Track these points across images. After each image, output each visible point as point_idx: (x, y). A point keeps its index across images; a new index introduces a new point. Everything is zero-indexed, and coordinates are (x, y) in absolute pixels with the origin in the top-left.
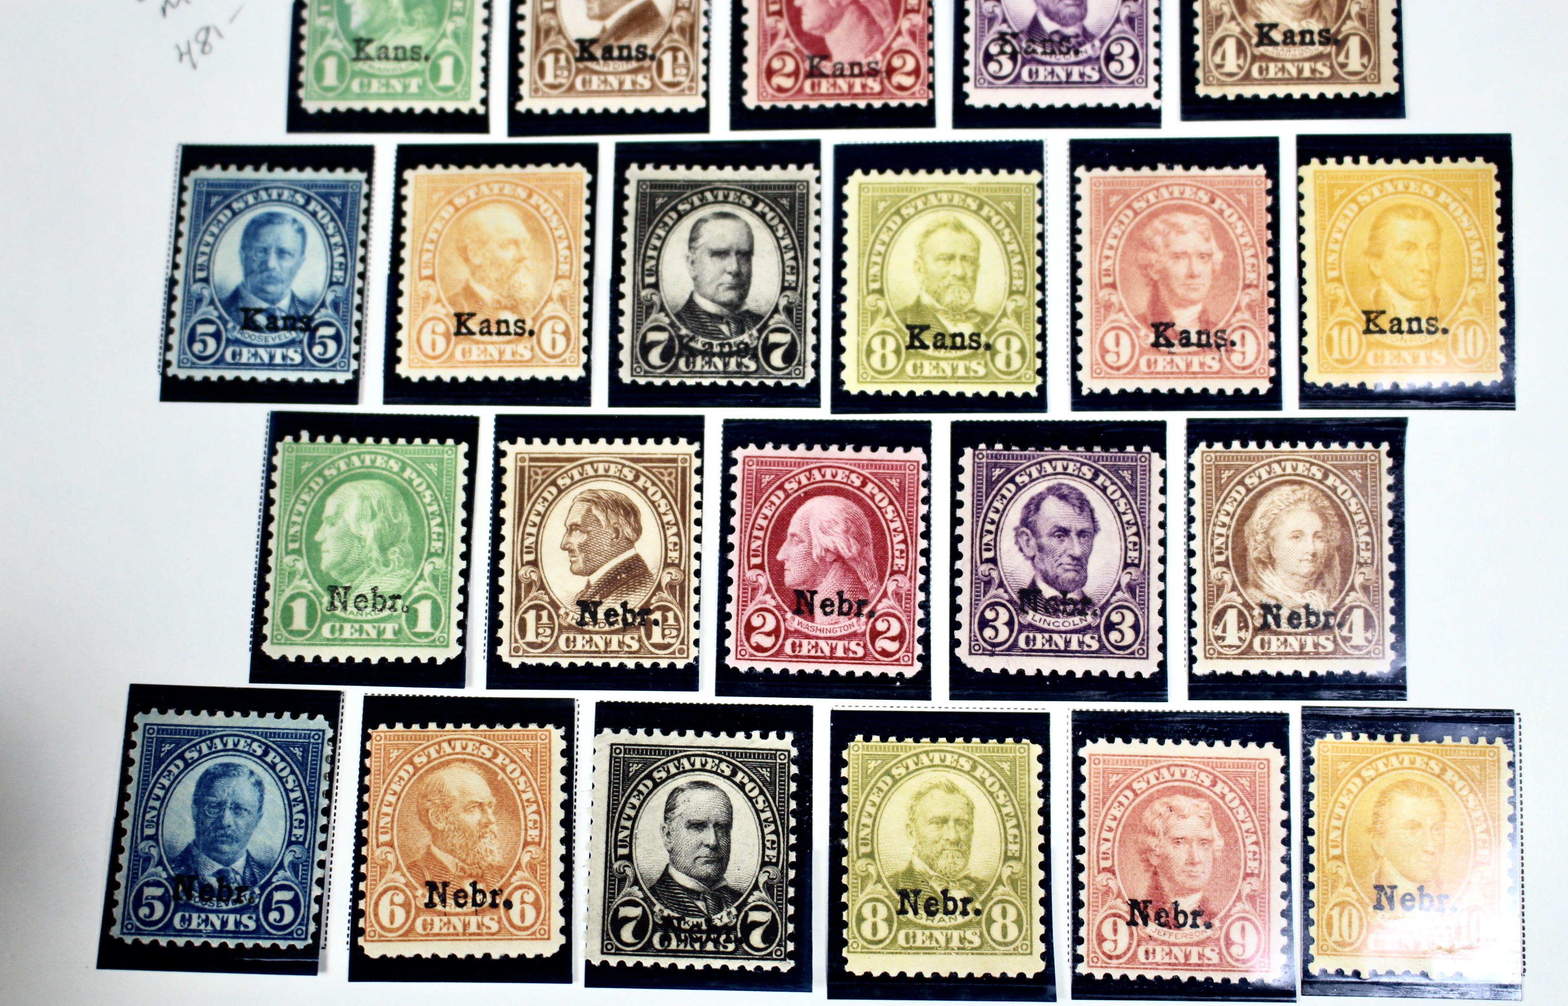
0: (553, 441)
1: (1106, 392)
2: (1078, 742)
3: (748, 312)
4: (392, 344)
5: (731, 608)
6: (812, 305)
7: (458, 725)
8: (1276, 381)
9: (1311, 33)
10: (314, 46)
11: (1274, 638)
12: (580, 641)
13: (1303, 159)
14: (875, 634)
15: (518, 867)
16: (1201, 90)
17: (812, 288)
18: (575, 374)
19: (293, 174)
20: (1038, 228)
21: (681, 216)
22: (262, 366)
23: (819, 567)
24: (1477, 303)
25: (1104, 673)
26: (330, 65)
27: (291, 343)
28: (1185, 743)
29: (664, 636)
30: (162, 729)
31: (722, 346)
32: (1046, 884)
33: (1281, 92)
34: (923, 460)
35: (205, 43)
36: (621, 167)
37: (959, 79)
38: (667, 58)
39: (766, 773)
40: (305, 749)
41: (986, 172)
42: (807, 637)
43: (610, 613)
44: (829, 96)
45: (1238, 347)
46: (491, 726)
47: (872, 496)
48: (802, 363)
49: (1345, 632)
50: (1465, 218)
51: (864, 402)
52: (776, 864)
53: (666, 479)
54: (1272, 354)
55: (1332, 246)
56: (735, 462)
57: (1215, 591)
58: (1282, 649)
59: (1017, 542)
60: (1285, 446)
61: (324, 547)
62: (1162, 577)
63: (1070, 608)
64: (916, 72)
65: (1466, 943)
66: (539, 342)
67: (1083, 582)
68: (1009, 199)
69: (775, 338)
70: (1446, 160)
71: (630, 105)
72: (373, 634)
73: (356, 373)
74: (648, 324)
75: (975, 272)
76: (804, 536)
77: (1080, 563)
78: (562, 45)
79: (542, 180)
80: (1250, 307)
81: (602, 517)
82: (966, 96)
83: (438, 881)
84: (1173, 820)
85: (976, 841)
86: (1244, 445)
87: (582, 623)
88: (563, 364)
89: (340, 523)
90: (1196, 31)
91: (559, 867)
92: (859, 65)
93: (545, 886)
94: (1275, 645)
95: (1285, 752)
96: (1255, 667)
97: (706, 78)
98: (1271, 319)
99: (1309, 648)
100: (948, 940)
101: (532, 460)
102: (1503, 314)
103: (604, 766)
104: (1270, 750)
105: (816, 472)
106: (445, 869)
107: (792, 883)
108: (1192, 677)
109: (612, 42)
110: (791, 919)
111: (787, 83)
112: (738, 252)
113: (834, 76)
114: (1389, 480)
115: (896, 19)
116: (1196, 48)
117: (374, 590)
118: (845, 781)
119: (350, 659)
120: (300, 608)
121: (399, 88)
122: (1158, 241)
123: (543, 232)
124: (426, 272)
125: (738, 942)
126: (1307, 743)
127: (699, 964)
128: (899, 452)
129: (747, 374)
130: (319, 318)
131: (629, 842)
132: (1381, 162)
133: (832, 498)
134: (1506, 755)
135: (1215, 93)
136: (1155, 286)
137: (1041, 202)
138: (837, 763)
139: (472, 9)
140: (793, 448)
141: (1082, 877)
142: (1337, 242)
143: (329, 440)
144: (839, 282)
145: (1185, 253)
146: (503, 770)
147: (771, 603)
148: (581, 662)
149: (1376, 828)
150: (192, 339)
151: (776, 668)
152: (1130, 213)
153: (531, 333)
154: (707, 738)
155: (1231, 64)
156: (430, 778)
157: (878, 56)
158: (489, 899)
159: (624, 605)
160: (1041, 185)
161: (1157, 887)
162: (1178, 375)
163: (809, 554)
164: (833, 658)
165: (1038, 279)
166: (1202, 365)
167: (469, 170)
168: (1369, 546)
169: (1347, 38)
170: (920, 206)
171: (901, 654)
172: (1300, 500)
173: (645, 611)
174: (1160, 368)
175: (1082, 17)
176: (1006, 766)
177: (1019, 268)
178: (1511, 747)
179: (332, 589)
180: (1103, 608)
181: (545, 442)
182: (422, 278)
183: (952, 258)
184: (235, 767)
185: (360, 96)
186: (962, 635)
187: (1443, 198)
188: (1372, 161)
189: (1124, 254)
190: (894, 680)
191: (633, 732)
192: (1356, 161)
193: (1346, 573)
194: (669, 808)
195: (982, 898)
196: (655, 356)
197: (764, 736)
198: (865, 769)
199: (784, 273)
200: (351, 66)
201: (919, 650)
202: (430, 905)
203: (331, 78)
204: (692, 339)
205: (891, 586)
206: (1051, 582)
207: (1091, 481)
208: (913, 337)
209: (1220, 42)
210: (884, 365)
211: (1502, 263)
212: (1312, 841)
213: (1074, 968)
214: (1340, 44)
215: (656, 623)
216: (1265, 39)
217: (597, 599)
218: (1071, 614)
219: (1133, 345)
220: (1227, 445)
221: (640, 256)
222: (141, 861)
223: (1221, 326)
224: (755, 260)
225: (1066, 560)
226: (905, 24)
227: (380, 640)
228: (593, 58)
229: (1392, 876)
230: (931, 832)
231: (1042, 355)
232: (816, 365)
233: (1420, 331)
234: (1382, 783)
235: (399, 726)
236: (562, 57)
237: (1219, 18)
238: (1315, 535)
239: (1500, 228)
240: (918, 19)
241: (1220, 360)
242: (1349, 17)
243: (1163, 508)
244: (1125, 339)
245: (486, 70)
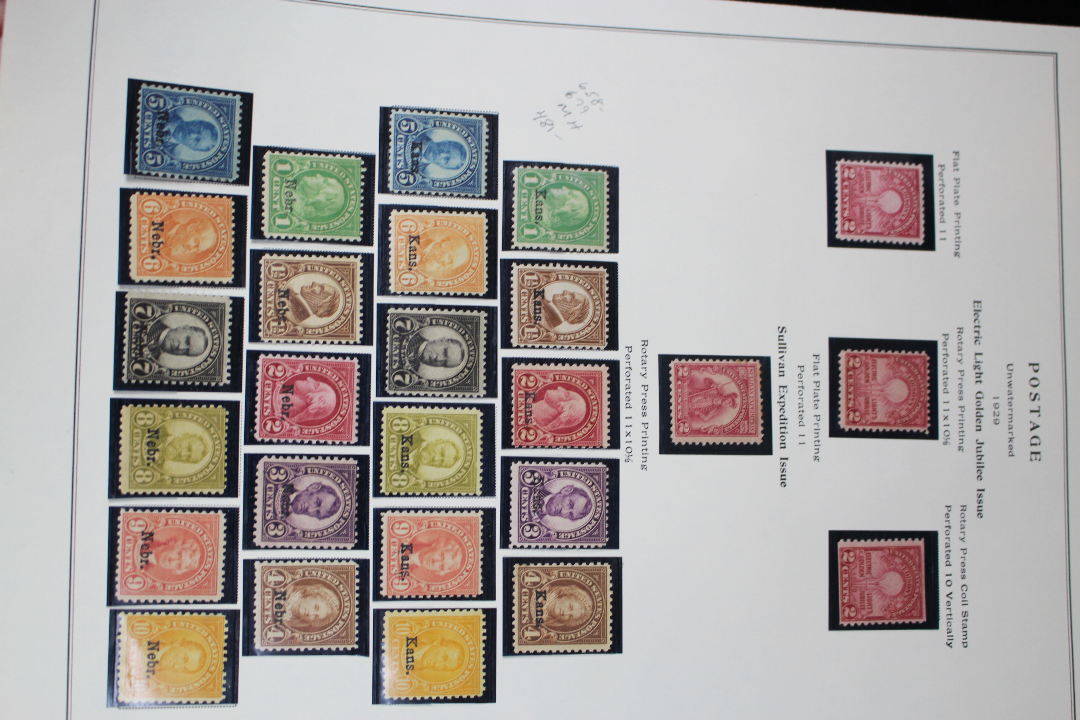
0: (362, 279)
1: (382, 523)
2: (225, 510)
3: (419, 365)
4: (406, 208)
5: (286, 357)
6: (422, 393)
7: (234, 236)
8: (386, 599)
9: (542, 615)
10: (543, 173)
11: (271, 597)
12: (271, 290)
13: (485, 611)
14: (274, 421)
15: (170, 262)
16: (516, 566)
17: (430, 394)
18: (392, 289)
19: (484, 164)
20: (456, 494)
21: (463, 336)
22: (396, 152)
23: (304, 395)
24: (420, 687)
25: (255, 522)
26: (534, 180)
27: (406, 164)
28: (224, 558)
29: (274, 327)
30: (233, 107)
31: (404, 353)
32: (161, 495)
33: (515, 601)
34: (352, 442)
35: (546, 124)
36: (486, 309)
37: (523, 459)
38: (535, 330)
39: (212, 371)
40: (224, 170)
41: (481, 471)
42: (273, 390)
43: (284, 304)
44: (517, 401)
45: (401, 582)
46: (233, 251)
47: (335, 419)
48: (396, 389)
49: (273, 629)
50: (458, 682)
51: (379, 416)
52: (170, 375)
53: (344, 328)
54: (398, 597)
55: (446, 624)
56: (352, 359)
57: (292, 571)
58: (266, 601)
59: (314, 483)
60: (357, 603)
61: (314, 178)
62: (298, 548)
63: (285, 507)
64: (527, 440)
65: (133, 682)
66: (406, 273)
67: (297, 512)
68: (469, 481)
69: (407, 377)
70: (484, 674)
71: (514, 313)
72: (275, 199)
73: (393, 193)
74: (414, 321)
75: (436, 466)
76: (318, 389)
77: (305, 511)
78: (542, 283)
79: (480, 274)
80: (419, 587)
81: (327, 300)
82: (516, 463)
83: (164, 227)
84: (189, 552)
85: (181, 465)
86: (358, 584)
87: (280, 291)
88: (396, 283)
89: (325, 185)
90: (543, 564)
91: (170, 280)
92: (531, 415)
93: (160, 274)
94: (268, 598)
95: (219, 602)
96: (258, 589)
97: (526, 347)
98: (413, 596)
99: (266, 613)
100: (136, 451)
101: (353, 270)
102: (415, 699)
103: (215, 300)
104: (220, 595)
105: (346, 395)
106: (170, 230)
107: (162, 383)
108: (253, 561)
109: (543, 305)
110: (146, 382)
111: (523, 383)
112: (446, 361)
113: (526, 404)
114: (341, 648)
115: (551, 431)
116: (536, 564)
117: (295, 200)
118: (208, 406)
119: (263, 189)
120: (287, 167)
121: (523, 211)
122: (449, 547)
123: (456, 274)
124: (438, 223)
125: (136, 358)
126: (224, 612)
127: (126, 341)
128: (355, 431)
129: (391, 365)
130: (417, 176)
131: (180, 311)
132: (484, 645)
133: (335, 402)
134: (217, 700)
135: (515, 572)
136: (429, 545)
137: (467, 495)
138: (216, 403)
139: (559, 243)
140: (358, 385)
141: (164, 512)
142: (448, 625)
143: (362, 180)
144: (433, 405)
145: (443, 559)
146: (213, 256)
147: (288, 374)
148: (262, 290)
149: (186, 643)
150: (408, 120)
151: (259, 377)
152: (462, 534)
153: (410, 269)
154: (228, 346)
155: (528, 579)
156: (210, 225)
157: (535, 424)
158: (156, 249)
159: (287, 310)
160: (475, 495)
161: (159, 544)
162: (389, 555)
163: (310, 391)
164: (263, 402)
165: (433, 494)
166: (394, 566)
167: (486, 241)
168: (312, 640)
169: (539, 630)
170: (466, 442)
171: (265, 432)
172: (332, 609)
173: (285, 319)
174: (392, 547)
175: (550, 514)
176: (214, 478)
177: (438, 485)
178: (221, 703)
179: (295, 182)
180: (285, 521)
181: (361, 275)
182: (435, 221)
183: (443, 455)
184: (216, 139)
185: (519, 193)
186: (273, 459)
187: (467, 672)
188: (484, 641)
189: (444, 532)
190: (253, 428)
191: (230, 313)
192: (484, 634)
193: (300, 629)
194: (196, 329)
195: (155, 466)
196: (399, 324)
197: (228, 371)
198: (214, 415)
199: (437, 381)
200: (533, 189)
201: (267, 440)
202: (153, 224)
203: (528, 180)
204: (407, 340)
205: (295, 427)
206: (297, 498)
207: (342, 516)
208: (407, 438)
209: (538, 575)
210: (395, 425)
211: (438, 698)
212: (179, 614)
213: (123, 507)
214: (537, 628)
215: (279, 324)
216: (539, 594)
217: (290, 298)
218: (282, 507)
219: (403, 535)
220: (357, 577)
221: (444, 317)
222: (175, 98)
223: (411, 574)
224: (442, 369)
225: (307, 505)
226: (549, 436)
227: (272, 202)
228: (535, 297)
229: (163, 650)
230: (185, 444)
231: (398, 495)
232: (395, 395)
233: (408, 662)
234: (205, 645)
235: (233, 211)
236: (536, 283)
237: (549, 574)
238: (317, 616)
239: (453, 698)
240: (551, 441)
241: (395, 574)
242: (549, 631)
243: (330, 548)
244: (405, 532)
245: (531, 249)
